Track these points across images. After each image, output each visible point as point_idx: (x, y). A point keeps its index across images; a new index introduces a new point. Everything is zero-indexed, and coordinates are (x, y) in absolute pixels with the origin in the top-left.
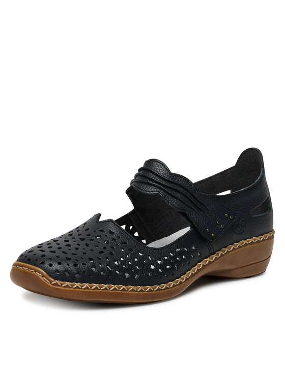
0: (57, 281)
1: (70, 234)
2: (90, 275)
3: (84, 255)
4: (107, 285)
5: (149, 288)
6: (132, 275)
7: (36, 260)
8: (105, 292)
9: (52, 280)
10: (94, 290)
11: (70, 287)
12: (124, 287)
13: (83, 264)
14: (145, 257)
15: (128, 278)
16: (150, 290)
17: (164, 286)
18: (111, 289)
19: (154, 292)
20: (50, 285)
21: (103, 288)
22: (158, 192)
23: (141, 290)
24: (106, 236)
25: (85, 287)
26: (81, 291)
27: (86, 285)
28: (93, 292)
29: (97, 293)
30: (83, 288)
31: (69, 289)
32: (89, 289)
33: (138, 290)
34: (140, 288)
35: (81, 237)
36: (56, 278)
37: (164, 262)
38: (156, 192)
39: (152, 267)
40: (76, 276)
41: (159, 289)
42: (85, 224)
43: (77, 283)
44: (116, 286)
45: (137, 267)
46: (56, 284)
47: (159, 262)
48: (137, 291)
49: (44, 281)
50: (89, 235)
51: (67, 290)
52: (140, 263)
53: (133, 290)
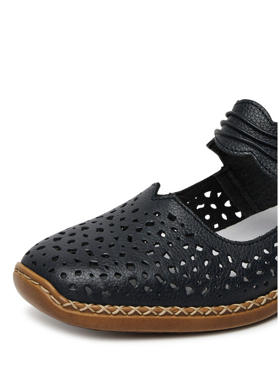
0: (72, 303)
1: (110, 216)
2: (127, 293)
3: (122, 258)
4: (153, 308)
5: (225, 308)
6: (198, 289)
7: (44, 265)
8: (150, 320)
9: (64, 299)
10: (132, 317)
11: (92, 313)
12: (182, 310)
13: (117, 274)
14: (222, 258)
15: (191, 295)
16: (227, 312)
17: (252, 303)
18: (161, 314)
19: (233, 314)
20: (60, 307)
21: (147, 313)
22: (250, 153)
23: (212, 313)
24: (163, 223)
25: (117, 311)
26: (111, 319)
27: (119, 309)
28: (129, 319)
29: (136, 320)
30: (114, 313)
31: (91, 315)
32: (123, 314)
33: (207, 314)
34: (210, 310)
35: (124, 223)
36: (70, 298)
37: (252, 266)
38: (246, 153)
39: (233, 274)
40: (103, 293)
41: (241, 310)
42: (136, 199)
43: (104, 305)
44: (169, 308)
45: (207, 276)
46: (70, 307)
47: (245, 265)
48: (204, 315)
49: (52, 301)
50: (136, 221)
51: (87, 317)
52: (212, 269)
53: (197, 314)
